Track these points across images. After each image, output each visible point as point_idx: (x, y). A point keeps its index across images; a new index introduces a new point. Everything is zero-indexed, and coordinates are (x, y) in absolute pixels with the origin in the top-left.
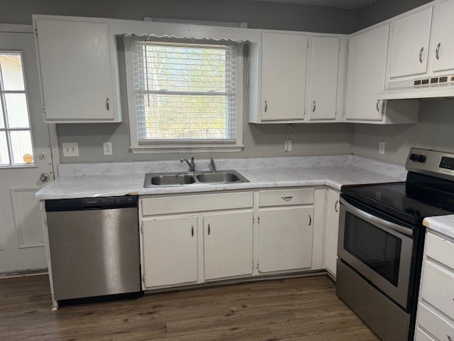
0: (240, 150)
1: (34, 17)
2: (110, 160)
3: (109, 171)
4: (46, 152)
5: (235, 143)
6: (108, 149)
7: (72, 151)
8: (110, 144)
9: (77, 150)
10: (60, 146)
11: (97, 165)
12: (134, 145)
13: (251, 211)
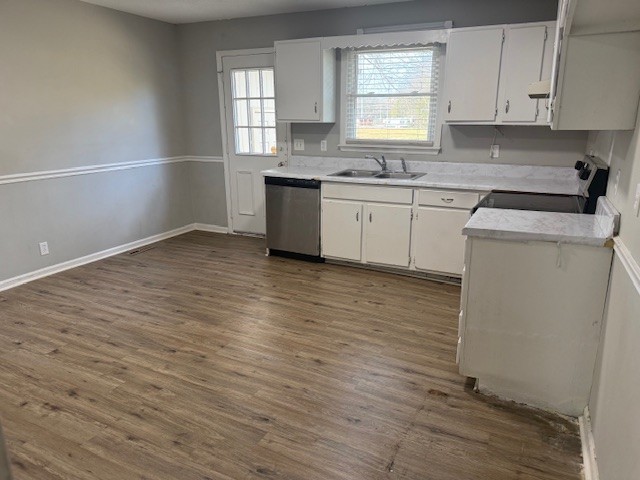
0: (436, 153)
1: (276, 43)
2: (325, 155)
3: (322, 164)
4: (283, 145)
5: (432, 146)
6: (324, 146)
7: (300, 146)
8: (325, 142)
9: (303, 145)
10: (292, 142)
11: (315, 158)
12: (343, 143)
13: (410, 207)
